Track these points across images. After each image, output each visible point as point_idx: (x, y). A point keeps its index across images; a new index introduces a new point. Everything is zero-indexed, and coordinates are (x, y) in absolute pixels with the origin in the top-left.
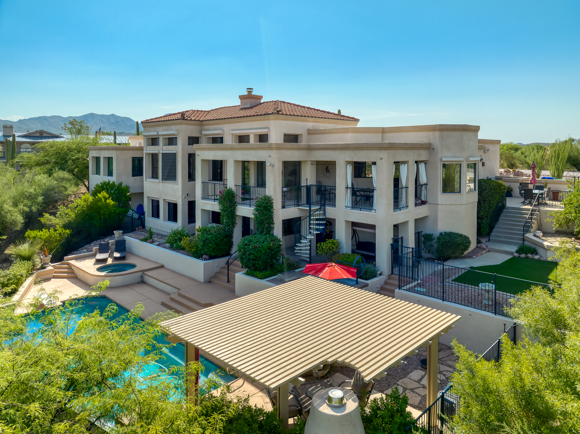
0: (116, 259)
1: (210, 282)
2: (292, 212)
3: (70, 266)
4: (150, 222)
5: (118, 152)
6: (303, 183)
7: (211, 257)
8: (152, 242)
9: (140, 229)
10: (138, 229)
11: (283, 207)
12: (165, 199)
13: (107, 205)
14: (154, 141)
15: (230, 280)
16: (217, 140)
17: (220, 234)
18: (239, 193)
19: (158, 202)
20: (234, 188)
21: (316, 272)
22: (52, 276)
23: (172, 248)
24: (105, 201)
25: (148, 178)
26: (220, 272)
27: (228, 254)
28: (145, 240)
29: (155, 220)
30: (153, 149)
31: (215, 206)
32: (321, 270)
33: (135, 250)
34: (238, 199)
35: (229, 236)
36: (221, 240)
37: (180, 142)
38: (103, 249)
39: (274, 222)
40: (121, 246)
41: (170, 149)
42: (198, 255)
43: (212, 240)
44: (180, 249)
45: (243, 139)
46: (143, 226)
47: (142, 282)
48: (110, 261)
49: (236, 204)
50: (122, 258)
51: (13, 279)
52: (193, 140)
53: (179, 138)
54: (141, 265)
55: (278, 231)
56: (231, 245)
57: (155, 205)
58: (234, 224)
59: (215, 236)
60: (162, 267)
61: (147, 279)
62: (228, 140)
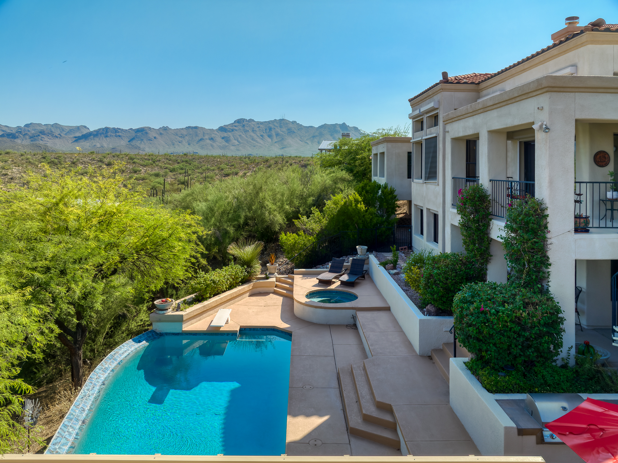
0: (343, 283)
1: (430, 358)
3: (292, 283)
4: (418, 241)
5: (390, 145)
7: (441, 312)
8: (392, 269)
9: (405, 249)
10: (402, 249)
11: (581, 229)
12: (430, 209)
13: (359, 211)
17: (454, 270)
20: (486, 186)
22: (273, 291)
24: (356, 205)
25: (416, 179)
28: (385, 264)
29: (420, 238)
30: (419, 136)
33: (374, 275)
36: (455, 283)
37: (441, 118)
38: (335, 268)
39: (551, 261)
40: (357, 268)
41: (432, 132)
43: (439, 280)
47: (353, 326)
48: (334, 286)
49: (490, 217)
50: (351, 284)
51: (202, 283)
53: (441, 112)
54: (363, 300)
57: (422, 218)
59: (445, 273)
60: (388, 309)
61: (358, 323)
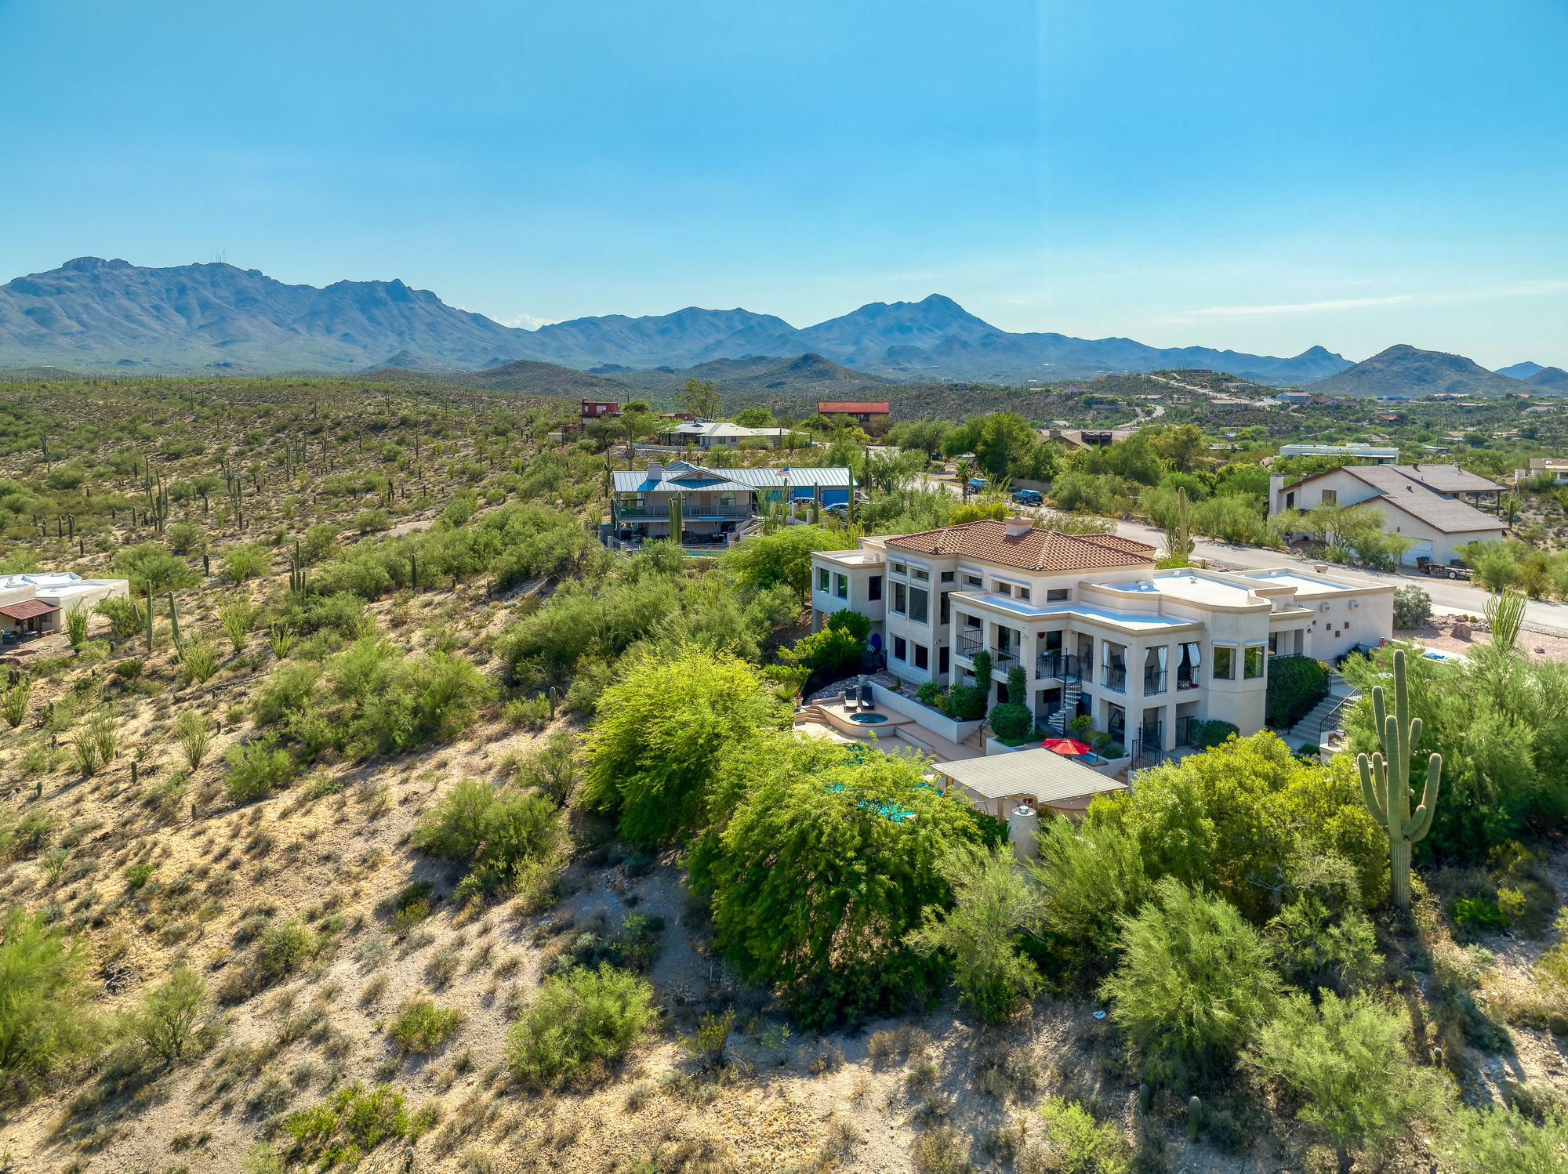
0: (865, 708)
1: (961, 740)
2: (1048, 683)
3: (821, 711)
4: (893, 663)
5: (854, 571)
6: (1064, 653)
7: (965, 719)
8: (901, 693)
9: (883, 671)
10: (881, 673)
11: (1038, 677)
12: (912, 641)
14: (899, 569)
15: (982, 744)
16: (975, 582)
18: (995, 655)
19: (903, 642)
20: (989, 650)
21: (1050, 747)
22: (807, 720)
23: (924, 703)
25: (891, 608)
26: (973, 735)
27: (982, 717)
28: (893, 689)
29: (898, 661)
30: (898, 578)
31: (968, 664)
32: (1055, 745)
33: (882, 699)
34: (994, 662)
35: (983, 700)
36: (975, 702)
37: (932, 577)
38: (851, 695)
39: (1028, 692)
40: (867, 694)
41: (920, 584)
42: (951, 715)
44: (931, 705)
45: (1004, 589)
46: (885, 668)
47: (895, 736)
48: (859, 711)
49: (992, 667)
50: (871, 708)
52: (947, 577)
53: (931, 572)
54: (893, 719)
55: (1031, 702)
56: (985, 708)
57: (900, 645)
58: (988, 688)
60: (914, 722)
61: (899, 733)
62: (987, 584)
